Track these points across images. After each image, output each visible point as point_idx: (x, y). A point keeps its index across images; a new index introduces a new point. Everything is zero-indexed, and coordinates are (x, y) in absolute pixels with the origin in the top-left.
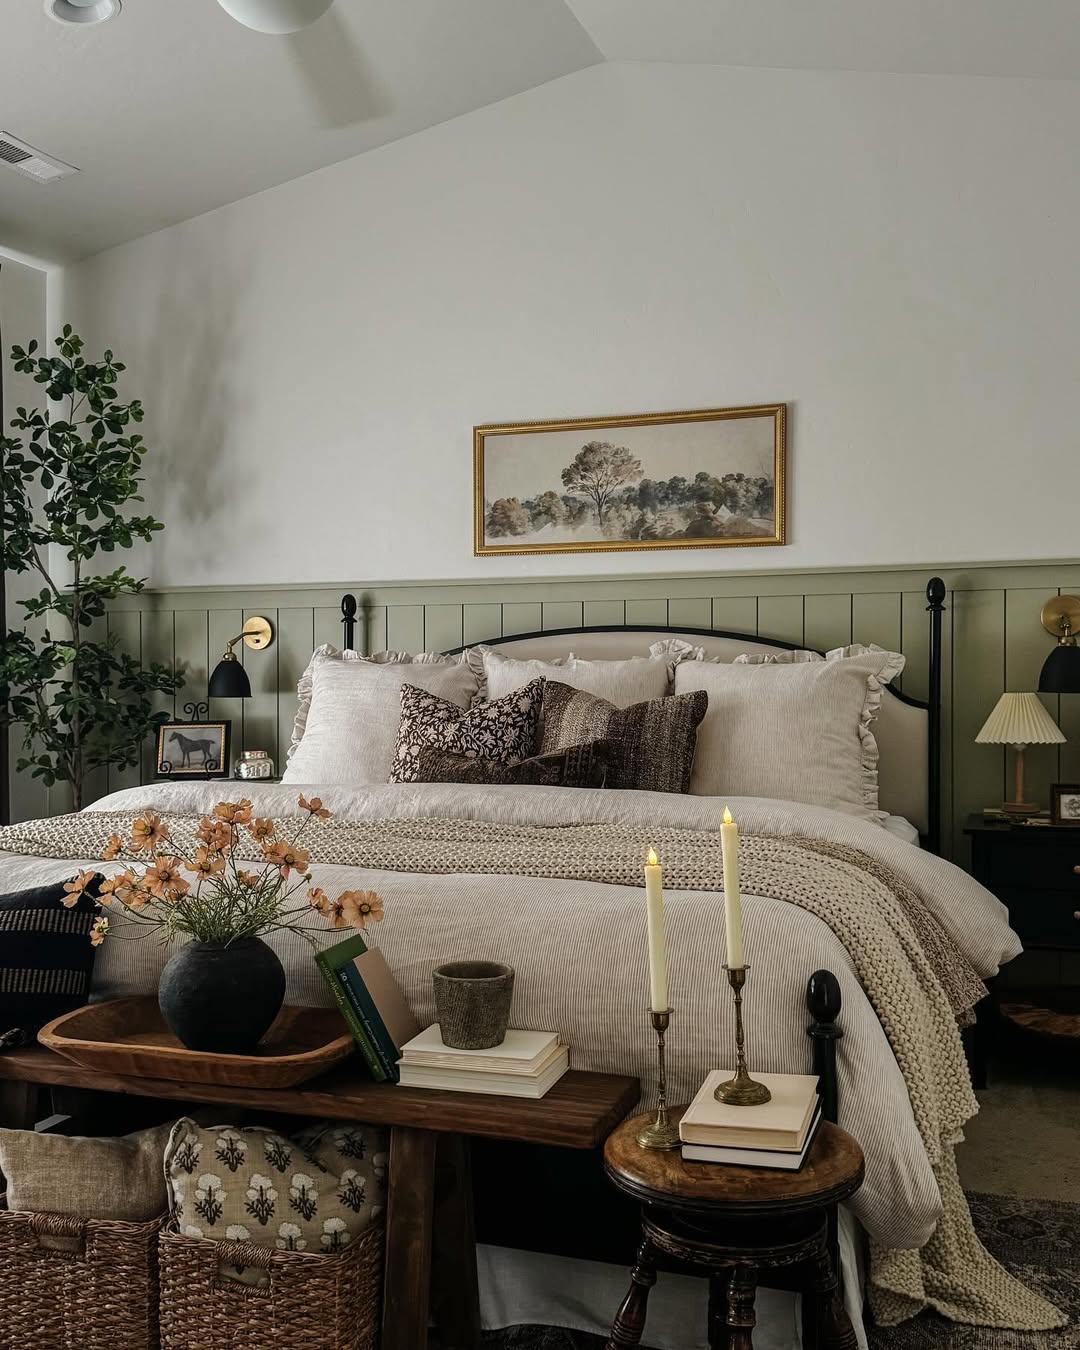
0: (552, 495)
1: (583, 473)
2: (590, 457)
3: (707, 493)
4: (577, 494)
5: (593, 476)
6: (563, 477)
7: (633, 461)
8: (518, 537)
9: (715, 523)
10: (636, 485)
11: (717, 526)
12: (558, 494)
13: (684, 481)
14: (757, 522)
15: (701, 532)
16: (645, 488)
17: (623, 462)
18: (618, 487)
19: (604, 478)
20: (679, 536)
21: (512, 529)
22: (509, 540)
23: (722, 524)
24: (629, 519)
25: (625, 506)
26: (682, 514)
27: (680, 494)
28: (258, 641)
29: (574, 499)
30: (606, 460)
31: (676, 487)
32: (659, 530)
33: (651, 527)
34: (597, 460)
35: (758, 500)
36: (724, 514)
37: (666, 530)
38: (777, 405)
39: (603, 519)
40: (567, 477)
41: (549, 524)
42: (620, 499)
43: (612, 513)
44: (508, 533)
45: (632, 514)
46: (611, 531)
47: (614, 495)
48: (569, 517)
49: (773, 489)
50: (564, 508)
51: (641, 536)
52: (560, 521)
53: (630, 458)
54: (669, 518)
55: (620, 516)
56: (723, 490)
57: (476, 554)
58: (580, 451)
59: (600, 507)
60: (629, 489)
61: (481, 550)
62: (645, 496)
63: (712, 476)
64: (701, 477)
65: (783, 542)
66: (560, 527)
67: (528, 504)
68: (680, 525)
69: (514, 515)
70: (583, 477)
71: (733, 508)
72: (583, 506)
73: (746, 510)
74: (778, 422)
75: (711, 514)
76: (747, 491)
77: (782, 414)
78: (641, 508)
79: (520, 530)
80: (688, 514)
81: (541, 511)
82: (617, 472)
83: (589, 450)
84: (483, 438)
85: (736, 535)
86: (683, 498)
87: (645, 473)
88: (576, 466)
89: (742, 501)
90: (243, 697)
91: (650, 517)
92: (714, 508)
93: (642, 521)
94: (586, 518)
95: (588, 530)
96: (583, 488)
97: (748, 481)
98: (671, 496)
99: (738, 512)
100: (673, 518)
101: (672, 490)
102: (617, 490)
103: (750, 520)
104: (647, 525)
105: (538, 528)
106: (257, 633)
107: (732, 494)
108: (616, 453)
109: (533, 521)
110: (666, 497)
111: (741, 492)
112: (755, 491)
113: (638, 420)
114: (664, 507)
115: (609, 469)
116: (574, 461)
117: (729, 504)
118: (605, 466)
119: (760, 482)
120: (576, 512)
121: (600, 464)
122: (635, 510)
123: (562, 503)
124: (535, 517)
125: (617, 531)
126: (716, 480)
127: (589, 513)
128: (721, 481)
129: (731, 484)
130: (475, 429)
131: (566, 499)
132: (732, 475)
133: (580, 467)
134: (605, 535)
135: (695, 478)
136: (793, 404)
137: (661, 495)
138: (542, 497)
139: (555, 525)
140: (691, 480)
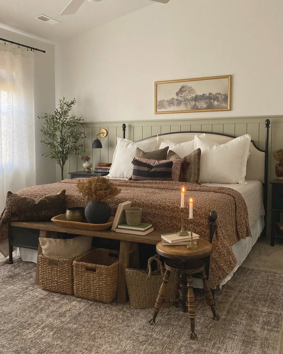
0: (173, 99)
1: (181, 93)
2: (183, 89)
3: (211, 98)
4: (179, 98)
5: (183, 94)
6: (176, 94)
7: (193, 90)
8: (165, 109)
9: (213, 105)
10: (194, 96)
11: (214, 106)
12: (175, 98)
13: (206, 95)
14: (224, 105)
15: (210, 108)
16: (196, 97)
17: (191, 90)
18: (190, 96)
19: (186, 94)
20: (204, 108)
21: (164, 107)
22: (163, 110)
23: (215, 106)
24: (192, 104)
25: (191, 101)
26: (205, 103)
27: (205, 98)
28: (103, 135)
29: (179, 100)
30: (187, 90)
31: (204, 96)
32: (199, 107)
33: (198, 106)
34: (184, 90)
35: (224, 99)
36: (216, 103)
37: (201, 107)
38: (229, 75)
39: (186, 104)
40: (177, 94)
41: (173, 106)
42: (190, 99)
43: (188, 103)
44: (163, 108)
45: (193, 103)
46: (188, 108)
47: (189, 98)
48: (177, 104)
49: (228, 97)
50: (176, 102)
51: (195, 109)
52: (175, 105)
53: (193, 89)
54: (202, 104)
55: (190, 104)
56: (215, 97)
57: (155, 114)
58: (180, 87)
59: (185, 101)
60: (192, 97)
61: (156, 112)
62: (196, 99)
63: (213, 93)
64: (210, 94)
65: (231, 110)
66: (175, 107)
67: (168, 101)
68: (205, 106)
69: (164, 104)
70: (181, 94)
71: (218, 102)
72: (181, 101)
73: (221, 102)
74: (229, 79)
75: (212, 103)
76: (221, 97)
77: (231, 77)
78: (195, 101)
79: (165, 107)
80: (207, 103)
81: (171, 102)
82: (189, 92)
83: (183, 87)
84: (157, 85)
85: (219, 108)
86: (206, 99)
87: (196, 93)
88: (179, 91)
89: (220, 100)
90: (100, 148)
91: (197, 104)
92: (213, 101)
93: (195, 105)
94: (182, 104)
95: (182, 107)
96: (181, 97)
97: (222, 94)
98: (202, 99)
99: (219, 102)
100: (203, 104)
101: (203, 97)
102: (189, 97)
103: (222, 104)
104: (196, 106)
105: (170, 107)
106: (103, 133)
107: (218, 98)
108: (189, 88)
109: (169, 105)
110: (201, 99)
111: (220, 97)
112: (223, 97)
113: (195, 79)
114: (201, 101)
115: (187, 92)
116: (179, 90)
117: (217, 100)
118: (186, 91)
119: (224, 95)
120: (179, 103)
121: (185, 91)
122: (194, 102)
123: (176, 101)
124: (170, 104)
125: (189, 107)
126: (214, 95)
127: (182, 103)
128: (215, 95)
129: (217, 95)
130: (155, 82)
131: (177, 100)
132: (218, 93)
133: (180, 92)
134: (186, 108)
135: (208, 94)
136: (233, 75)
137: (200, 98)
138: (171, 99)
139: (174, 106)
140: (207, 94)
